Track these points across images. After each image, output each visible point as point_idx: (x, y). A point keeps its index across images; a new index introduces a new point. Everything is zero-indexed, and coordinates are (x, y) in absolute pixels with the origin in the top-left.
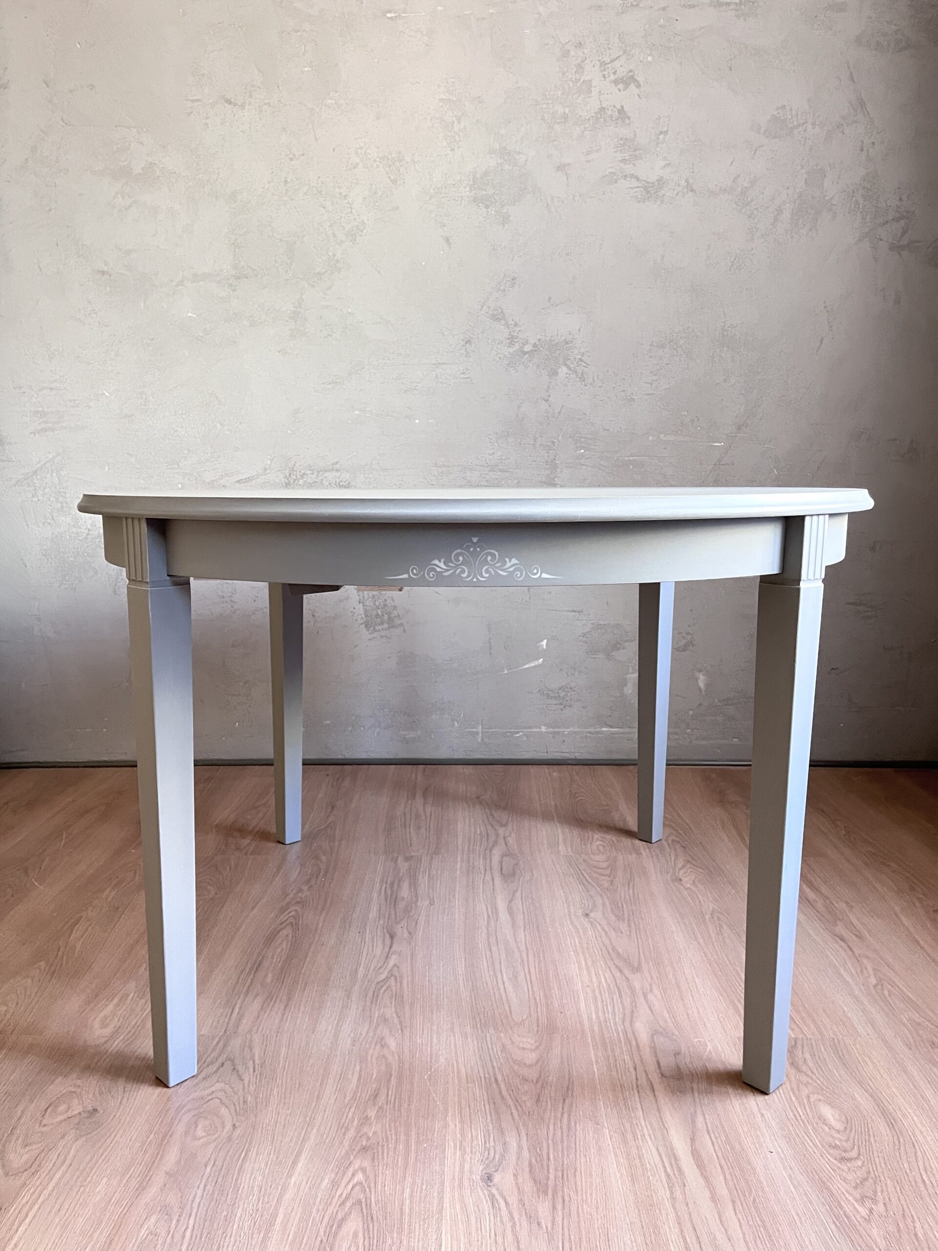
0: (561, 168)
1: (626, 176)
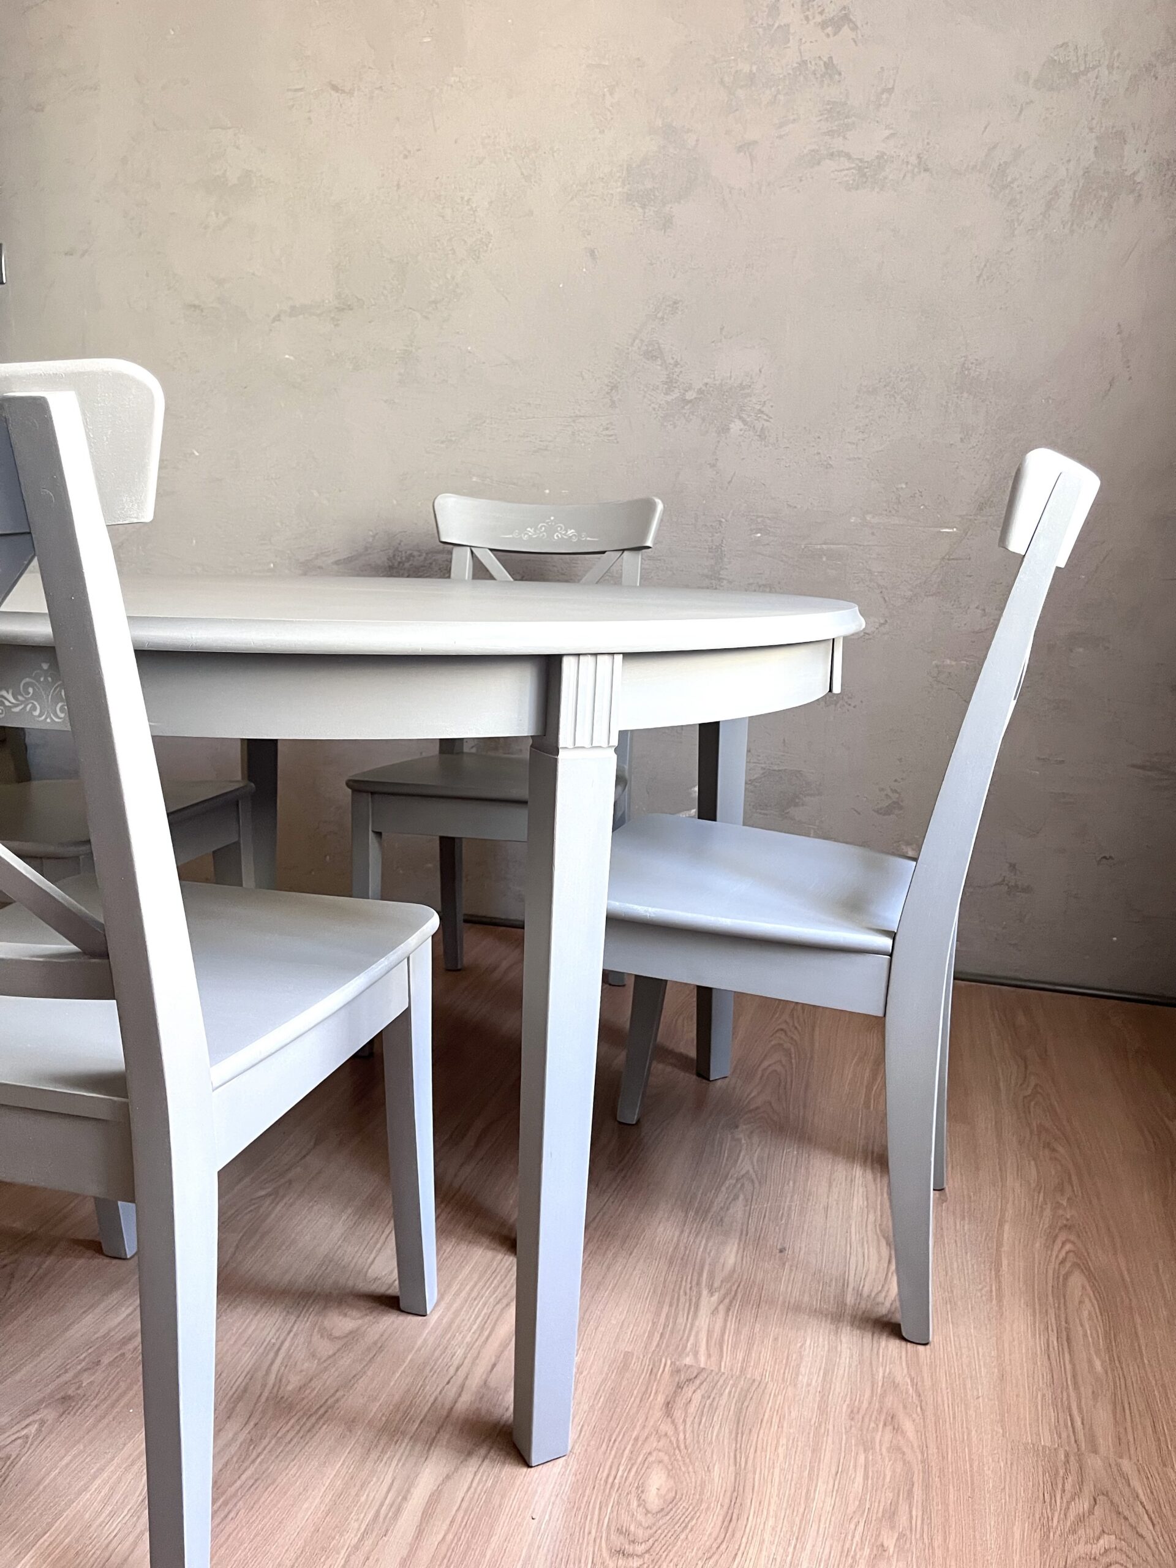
0: (745, 147)
1: (832, 154)
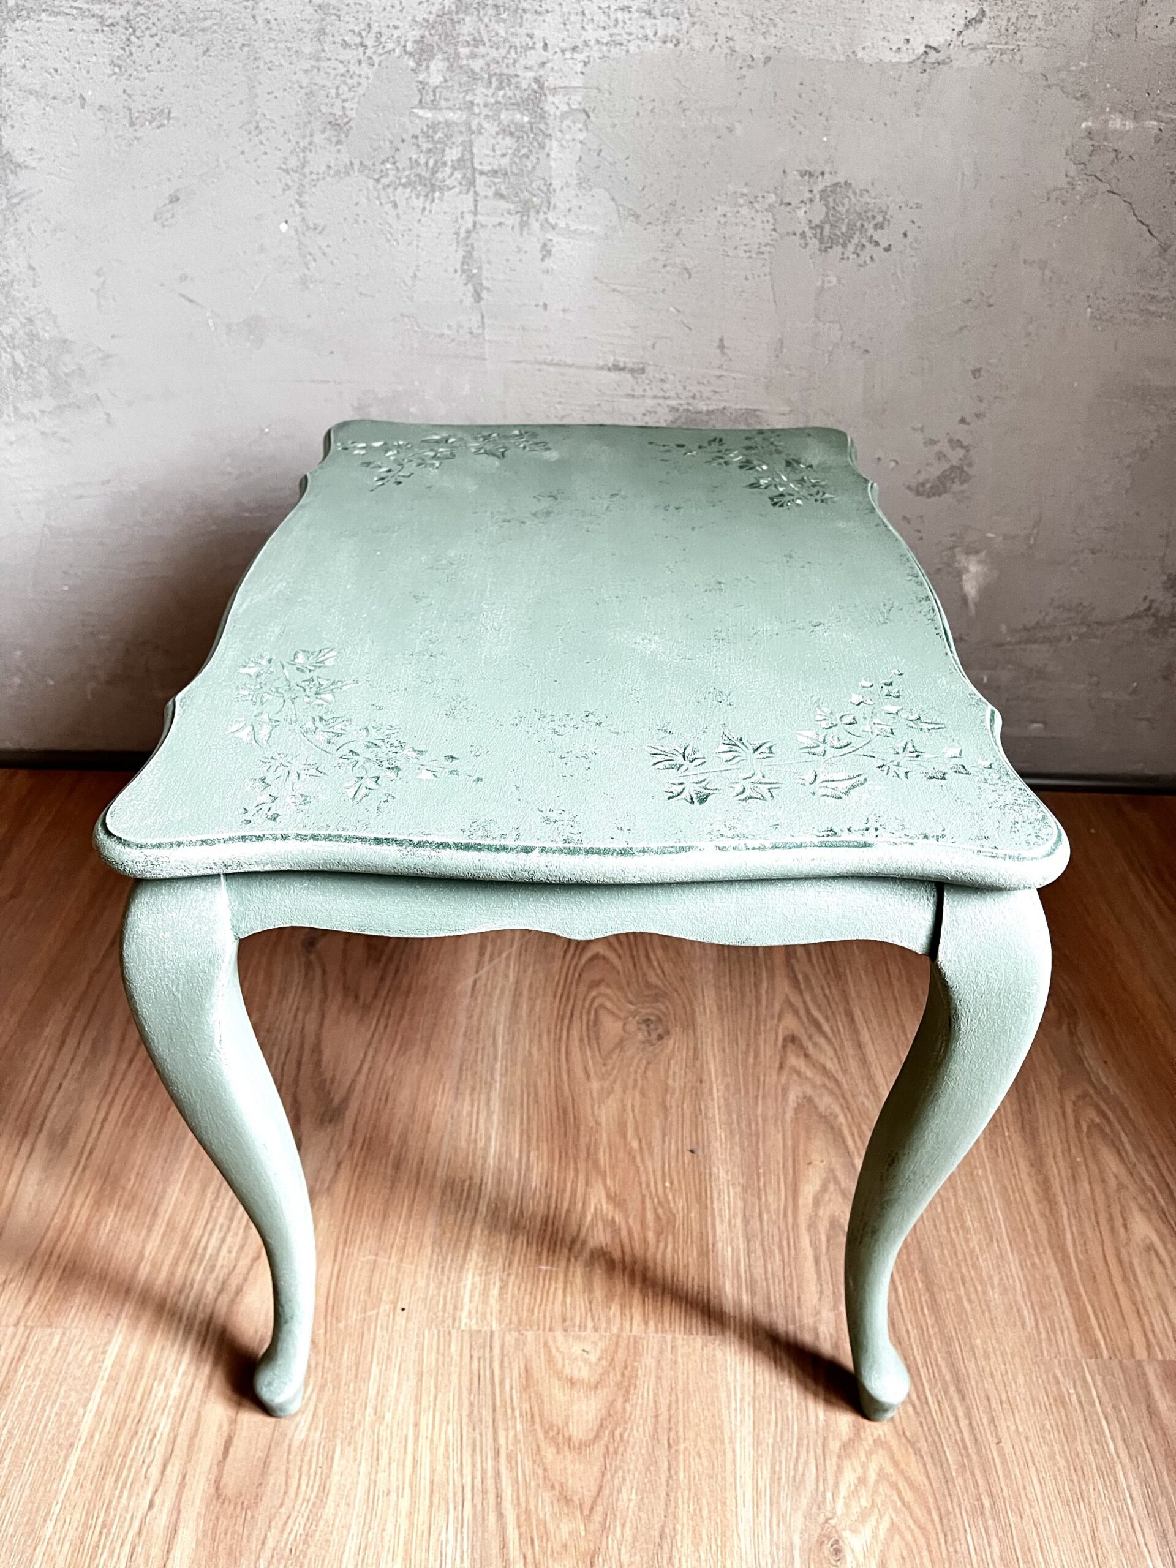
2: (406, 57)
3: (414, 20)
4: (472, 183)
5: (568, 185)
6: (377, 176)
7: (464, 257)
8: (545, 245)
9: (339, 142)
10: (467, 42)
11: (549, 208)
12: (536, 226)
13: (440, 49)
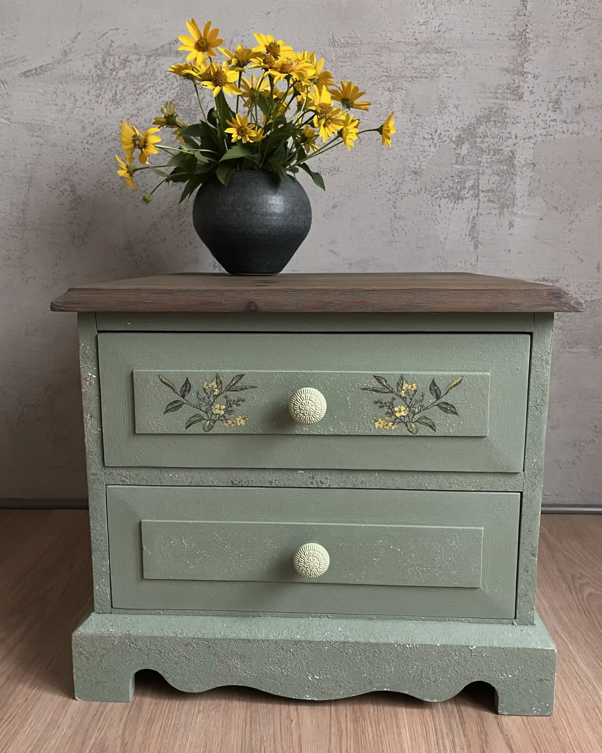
2: (452, 143)
3: (457, 128)
4: (477, 196)
5: (524, 195)
6: (432, 194)
7: (471, 229)
8: (511, 222)
9: (417, 180)
10: (481, 137)
11: (514, 206)
12: (507, 214)
13: (467, 139)
